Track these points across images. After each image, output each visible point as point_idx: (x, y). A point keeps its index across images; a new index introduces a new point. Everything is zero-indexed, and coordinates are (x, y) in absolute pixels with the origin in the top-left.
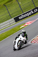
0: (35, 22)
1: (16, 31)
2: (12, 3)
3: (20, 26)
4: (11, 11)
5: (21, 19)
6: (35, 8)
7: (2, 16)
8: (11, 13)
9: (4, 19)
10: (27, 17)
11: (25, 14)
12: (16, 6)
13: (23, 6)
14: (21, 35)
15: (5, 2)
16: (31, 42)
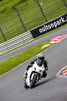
1: (34, 53)
2: (27, 4)
3: (41, 46)
4: (25, 18)
7: (10, 27)
9: (13, 33)
12: (34, 9)
13: (47, 10)
15: (15, 3)
16: (61, 74)
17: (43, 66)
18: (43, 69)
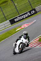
0: (32, 24)
4: (6, 12)
5: (17, 21)
6: (31, 9)
8: (6, 15)
10: (24, 19)
11: (21, 16)
12: (11, 7)
13: (19, 8)
14: (22, 37)
17: (27, 39)
18: (28, 41)
